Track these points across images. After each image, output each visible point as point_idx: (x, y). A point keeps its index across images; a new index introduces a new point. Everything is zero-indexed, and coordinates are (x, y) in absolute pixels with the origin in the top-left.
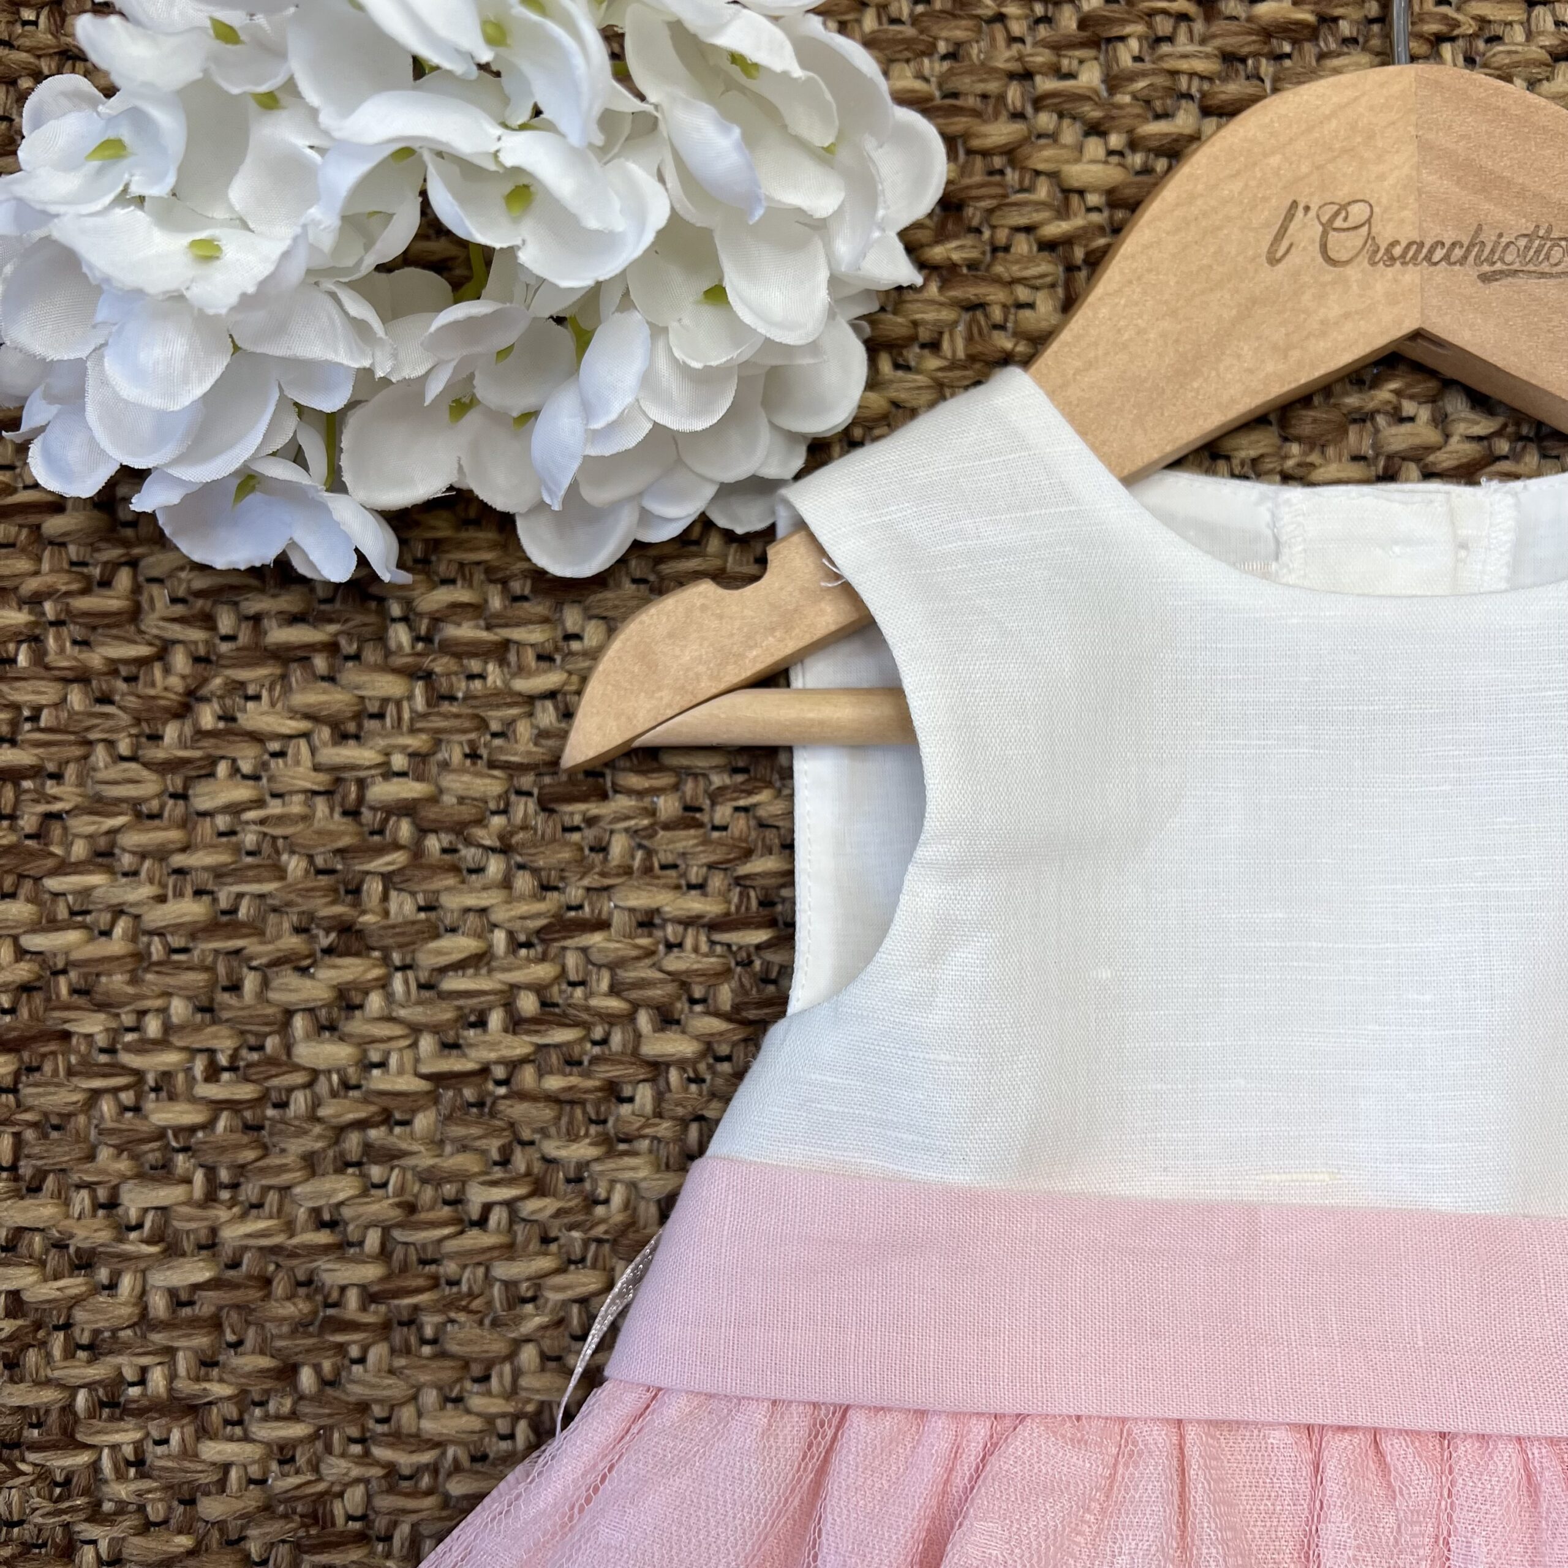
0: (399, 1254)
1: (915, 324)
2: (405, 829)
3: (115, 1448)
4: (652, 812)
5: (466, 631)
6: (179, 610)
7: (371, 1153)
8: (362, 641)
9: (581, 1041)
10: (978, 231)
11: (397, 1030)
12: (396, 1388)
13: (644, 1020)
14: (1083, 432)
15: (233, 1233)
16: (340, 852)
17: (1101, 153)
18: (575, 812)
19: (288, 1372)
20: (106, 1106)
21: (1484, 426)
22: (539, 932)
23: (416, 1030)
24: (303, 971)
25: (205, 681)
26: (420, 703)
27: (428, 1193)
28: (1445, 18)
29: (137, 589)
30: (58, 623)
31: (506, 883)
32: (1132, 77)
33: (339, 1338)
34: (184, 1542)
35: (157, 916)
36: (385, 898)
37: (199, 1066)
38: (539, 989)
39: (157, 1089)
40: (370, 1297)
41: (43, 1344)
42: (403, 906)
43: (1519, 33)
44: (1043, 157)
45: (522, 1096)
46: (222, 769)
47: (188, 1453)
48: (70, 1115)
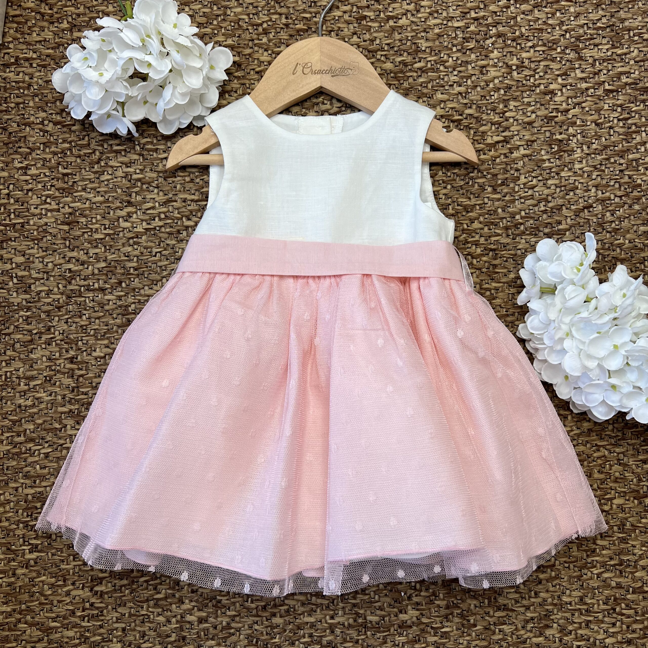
0: (140, 261)
1: (232, 88)
2: (139, 184)
3: (89, 297)
4: (185, 180)
5: (150, 146)
6: (97, 143)
7: (135, 243)
8: (131, 149)
9: (173, 223)
10: (244, 70)
11: (139, 220)
12: (141, 286)
13: (184, 219)
14: (259, 107)
15: (109, 257)
16: (127, 188)
17: (267, 55)
18: (170, 180)
19: (120, 283)
20: (86, 236)
21: (339, 105)
22: (164, 202)
23: (142, 220)
24: (121, 210)
25: (102, 157)
26: (141, 160)
27: (145, 250)
28: (331, 27)
29: (89, 140)
30: (75, 147)
31: (158, 194)
32: (272, 40)
33: (129, 276)
34: (102, 314)
35: (94, 200)
36: (136, 197)
37: (103, 227)
38: (164, 213)
39: (95, 232)
40: (136, 269)
41: (75, 279)
42: (139, 198)
43: (346, 30)
44: (256, 56)
45: (162, 232)
46: (106, 173)
47: (101, 298)
48: (79, 237)
